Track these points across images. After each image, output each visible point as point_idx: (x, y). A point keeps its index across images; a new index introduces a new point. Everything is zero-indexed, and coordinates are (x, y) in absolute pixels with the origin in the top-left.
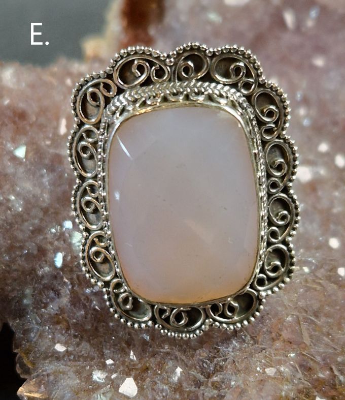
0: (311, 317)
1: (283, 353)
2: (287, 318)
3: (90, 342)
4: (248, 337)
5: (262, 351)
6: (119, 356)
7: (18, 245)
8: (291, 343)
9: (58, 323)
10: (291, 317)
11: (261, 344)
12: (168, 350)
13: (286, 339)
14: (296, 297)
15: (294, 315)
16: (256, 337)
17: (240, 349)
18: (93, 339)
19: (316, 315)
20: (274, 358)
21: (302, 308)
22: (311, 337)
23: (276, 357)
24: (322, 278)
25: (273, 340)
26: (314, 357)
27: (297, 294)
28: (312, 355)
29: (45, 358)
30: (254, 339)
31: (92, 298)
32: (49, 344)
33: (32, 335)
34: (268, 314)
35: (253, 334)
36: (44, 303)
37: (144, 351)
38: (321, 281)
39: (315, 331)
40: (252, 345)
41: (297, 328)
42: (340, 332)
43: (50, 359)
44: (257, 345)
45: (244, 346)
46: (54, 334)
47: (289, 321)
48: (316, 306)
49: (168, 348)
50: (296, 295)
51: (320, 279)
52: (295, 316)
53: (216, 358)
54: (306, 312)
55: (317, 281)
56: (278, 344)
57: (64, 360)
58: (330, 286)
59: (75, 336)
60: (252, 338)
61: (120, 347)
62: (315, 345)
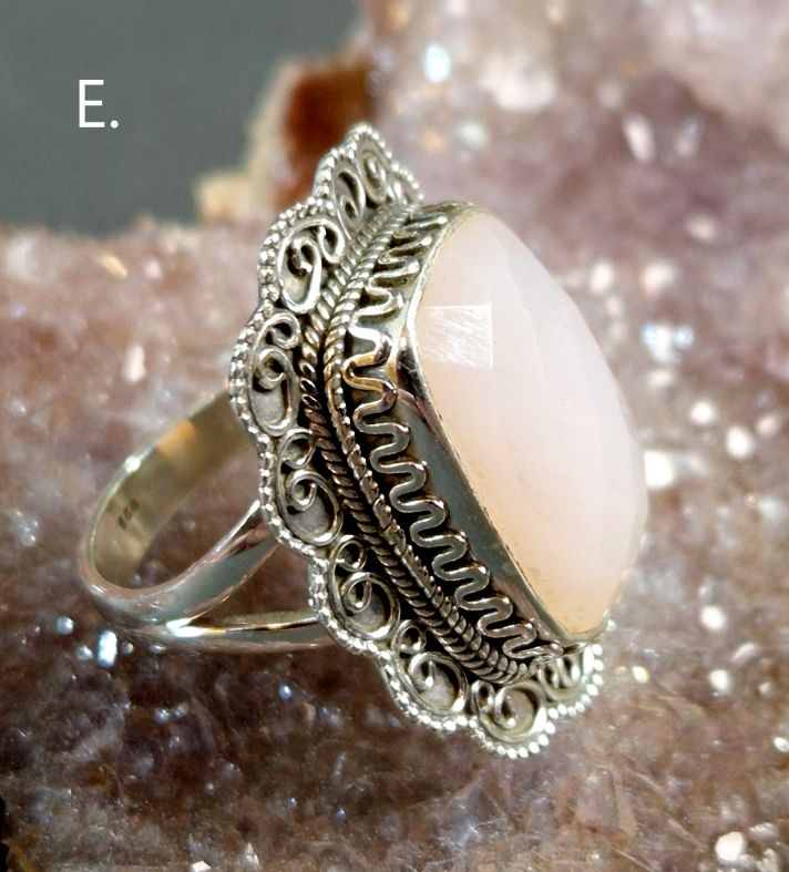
0: (642, 776)
1: (577, 853)
2: (589, 775)
3: (161, 825)
4: (504, 818)
5: (530, 848)
6: (222, 854)
7: (22, 614)
8: (594, 830)
9: (94, 781)
10: (598, 774)
11: (531, 833)
12: (330, 843)
13: (584, 821)
14: (611, 731)
15: (602, 770)
16: (520, 817)
17: (485, 843)
18: (168, 817)
19: (656, 771)
20: (555, 862)
21: (623, 756)
22: (639, 817)
23: (560, 862)
24: (674, 692)
25: (557, 824)
26: (645, 862)
27: (613, 725)
28: (640, 858)
29: (65, 858)
30: (516, 822)
31: (173, 729)
32: (74, 827)
33: (40, 807)
34: (547, 767)
35: (515, 809)
36: (68, 739)
37: (277, 844)
38: (670, 699)
39: (648, 805)
40: (511, 834)
41: (607, 797)
42: (709, 808)
43: (75, 859)
44: (521, 835)
45: (493, 836)
46: (83, 804)
47: (591, 782)
48: (654, 752)
49: (331, 840)
50: (612, 727)
51: (669, 694)
52: (605, 773)
53: (430, 860)
54: (632, 764)
55: (662, 697)
56: (566, 833)
57: (105, 862)
58: (688, 709)
59: (131, 812)
60: (512, 820)
61: (225, 835)
62: (646, 836)
